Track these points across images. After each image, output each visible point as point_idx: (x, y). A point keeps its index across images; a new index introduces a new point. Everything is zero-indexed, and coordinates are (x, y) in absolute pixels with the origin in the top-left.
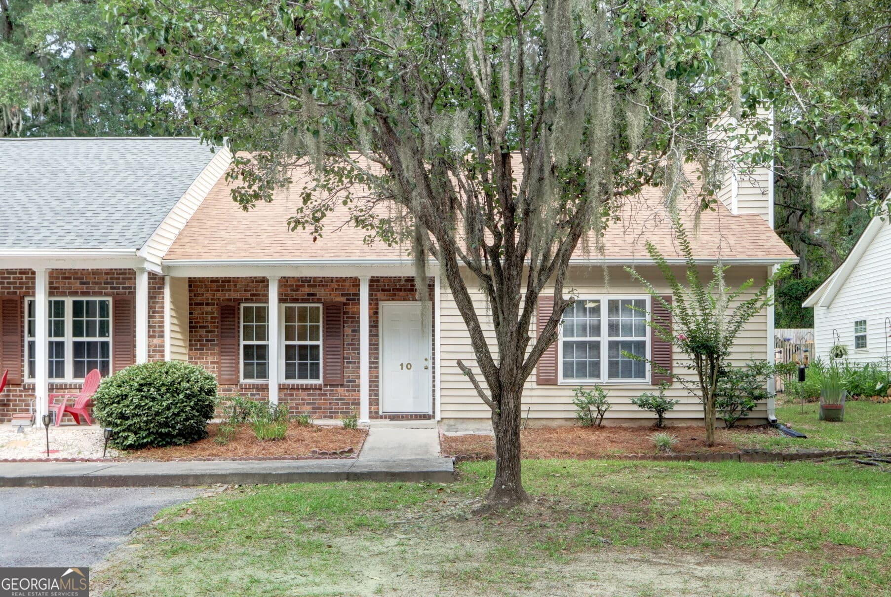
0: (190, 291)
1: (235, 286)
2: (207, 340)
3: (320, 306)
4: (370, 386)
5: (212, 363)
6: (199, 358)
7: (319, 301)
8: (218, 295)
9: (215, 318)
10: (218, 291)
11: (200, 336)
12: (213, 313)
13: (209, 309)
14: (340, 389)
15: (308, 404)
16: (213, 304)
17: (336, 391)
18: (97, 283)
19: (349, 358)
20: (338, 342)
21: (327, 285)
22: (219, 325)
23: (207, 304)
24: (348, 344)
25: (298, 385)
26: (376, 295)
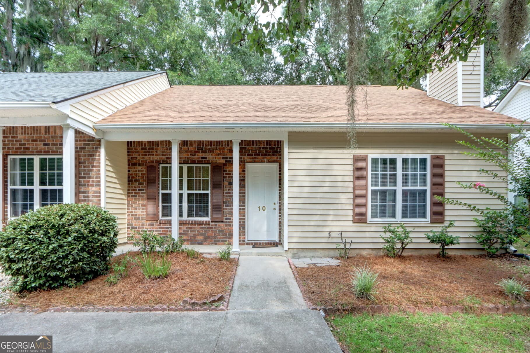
0: (128, 155)
1: (156, 152)
2: (139, 190)
3: (209, 166)
4: (240, 222)
5: (142, 205)
6: (134, 203)
7: (208, 162)
8: (146, 158)
9: (144, 174)
10: (146, 155)
11: (135, 187)
12: (142, 171)
13: (140, 168)
14: (221, 224)
15: (201, 235)
16: (143, 165)
17: (219, 225)
18: (54, 145)
19: (226, 202)
20: (220, 191)
21: (213, 152)
22: (146, 179)
23: (139, 165)
24: (226, 193)
25: (195, 221)
26: (244, 158)
